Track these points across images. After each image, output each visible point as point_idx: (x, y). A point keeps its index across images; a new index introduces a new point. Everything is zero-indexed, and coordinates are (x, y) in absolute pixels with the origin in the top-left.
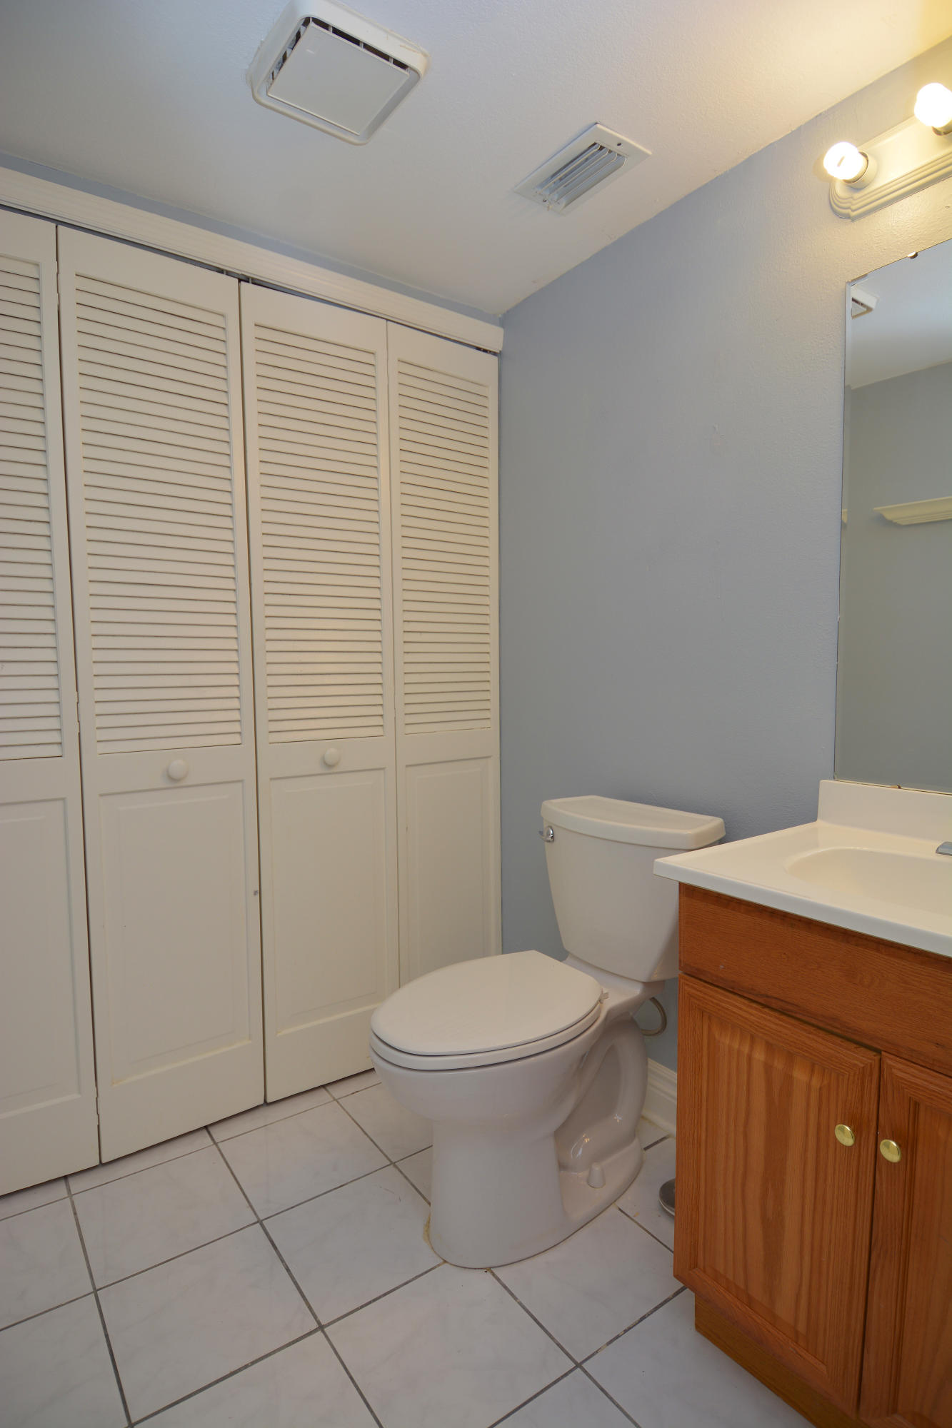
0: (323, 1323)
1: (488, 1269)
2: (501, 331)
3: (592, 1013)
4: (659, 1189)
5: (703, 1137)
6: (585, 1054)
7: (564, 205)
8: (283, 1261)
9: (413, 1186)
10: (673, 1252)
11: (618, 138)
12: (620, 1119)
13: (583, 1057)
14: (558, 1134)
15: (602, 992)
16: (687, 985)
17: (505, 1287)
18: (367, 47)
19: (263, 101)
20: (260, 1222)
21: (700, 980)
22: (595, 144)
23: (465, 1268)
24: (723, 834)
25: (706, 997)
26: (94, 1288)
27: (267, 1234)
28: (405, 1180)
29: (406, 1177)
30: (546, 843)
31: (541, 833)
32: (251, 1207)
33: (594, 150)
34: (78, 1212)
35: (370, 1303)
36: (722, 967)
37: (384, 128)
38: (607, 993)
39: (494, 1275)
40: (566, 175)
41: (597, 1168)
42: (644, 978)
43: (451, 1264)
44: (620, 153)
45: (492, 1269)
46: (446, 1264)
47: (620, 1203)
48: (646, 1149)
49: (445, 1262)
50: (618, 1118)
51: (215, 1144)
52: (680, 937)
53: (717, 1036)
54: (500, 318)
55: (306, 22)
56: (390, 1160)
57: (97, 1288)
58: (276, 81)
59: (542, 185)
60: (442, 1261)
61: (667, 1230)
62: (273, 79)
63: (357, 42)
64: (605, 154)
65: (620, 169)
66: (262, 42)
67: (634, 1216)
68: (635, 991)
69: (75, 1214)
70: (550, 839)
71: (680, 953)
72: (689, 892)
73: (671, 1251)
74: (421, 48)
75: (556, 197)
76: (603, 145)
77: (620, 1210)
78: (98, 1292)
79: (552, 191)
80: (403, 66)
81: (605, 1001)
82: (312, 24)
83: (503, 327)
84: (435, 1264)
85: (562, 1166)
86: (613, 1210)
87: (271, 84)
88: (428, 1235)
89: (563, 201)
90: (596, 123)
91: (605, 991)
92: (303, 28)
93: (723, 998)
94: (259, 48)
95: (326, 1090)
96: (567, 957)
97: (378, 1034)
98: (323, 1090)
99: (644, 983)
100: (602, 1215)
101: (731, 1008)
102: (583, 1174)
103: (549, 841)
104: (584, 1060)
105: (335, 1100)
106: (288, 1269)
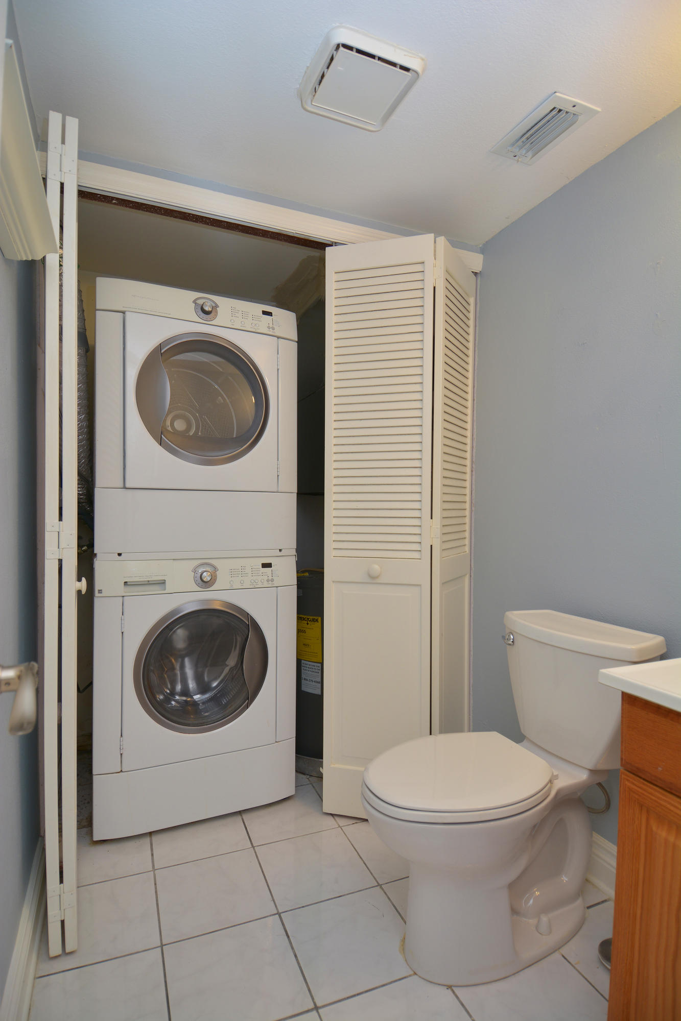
0: (319, 1004)
1: (450, 987)
2: (481, 256)
3: (544, 790)
4: (599, 944)
5: (639, 912)
6: (537, 824)
7: (531, 156)
8: (292, 948)
9: (394, 906)
10: (608, 1001)
11: (571, 101)
12: (567, 880)
13: (534, 826)
14: (511, 886)
15: (553, 774)
16: (628, 780)
17: (462, 1005)
18: (380, 59)
19: (309, 109)
20: (279, 914)
21: (641, 778)
22: (554, 108)
23: (431, 982)
24: (664, 651)
25: (646, 794)
26: (162, 943)
27: (283, 924)
28: (388, 900)
29: (389, 898)
30: (508, 646)
31: (504, 637)
32: (274, 900)
33: (554, 113)
34: (157, 884)
35: (354, 996)
36: (660, 769)
37: (393, 117)
38: (557, 775)
39: (454, 992)
40: (532, 135)
41: (544, 919)
42: (590, 767)
43: (420, 977)
44: (575, 113)
45: (453, 988)
46: (416, 976)
47: (564, 950)
48: (589, 907)
49: (415, 974)
50: (565, 879)
51: (253, 847)
52: (622, 738)
53: (654, 828)
54: (480, 247)
55: (338, 47)
56: (378, 883)
57: (163, 944)
58: (317, 93)
59: (513, 145)
60: (413, 973)
61: (603, 980)
62: (315, 92)
63: (372, 56)
64: (563, 114)
65: (574, 125)
66: (308, 67)
67: (576, 964)
68: (582, 776)
69: (155, 884)
70: (511, 643)
71: (622, 751)
72: (630, 701)
73: (606, 999)
74: (420, 54)
75: (524, 152)
76: (561, 108)
77: (563, 956)
78: (164, 947)
79: (521, 148)
80: (407, 69)
81: (556, 781)
82: (341, 49)
83: (483, 254)
84: (408, 974)
85: (514, 911)
86: (557, 956)
87: (314, 96)
88: (403, 949)
89: (530, 154)
90: (555, 92)
91: (555, 773)
92: (335, 53)
93: (660, 796)
94: (306, 72)
95: (334, 818)
96: (524, 740)
97: (368, 786)
98: (331, 818)
99: (590, 770)
100: (546, 959)
101: (668, 806)
102: (533, 922)
103: (510, 645)
104: (536, 829)
105: (339, 826)
106: (296, 956)
